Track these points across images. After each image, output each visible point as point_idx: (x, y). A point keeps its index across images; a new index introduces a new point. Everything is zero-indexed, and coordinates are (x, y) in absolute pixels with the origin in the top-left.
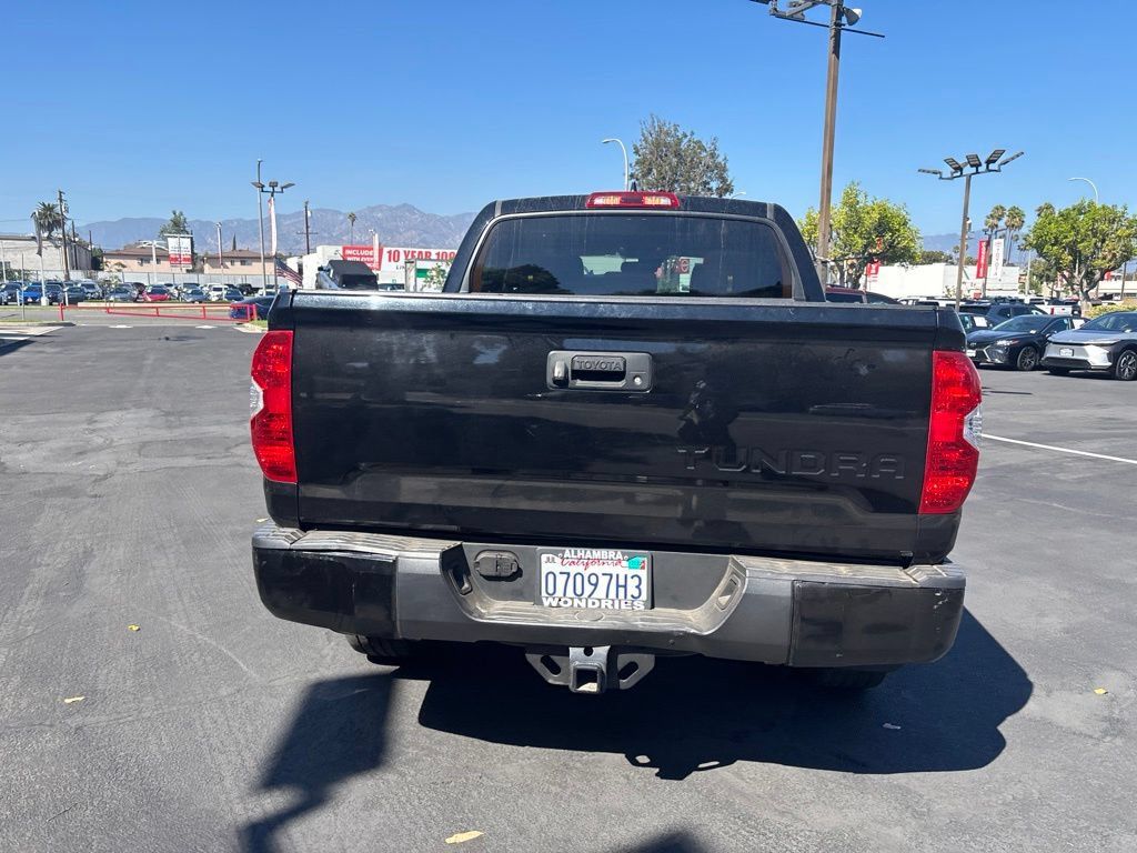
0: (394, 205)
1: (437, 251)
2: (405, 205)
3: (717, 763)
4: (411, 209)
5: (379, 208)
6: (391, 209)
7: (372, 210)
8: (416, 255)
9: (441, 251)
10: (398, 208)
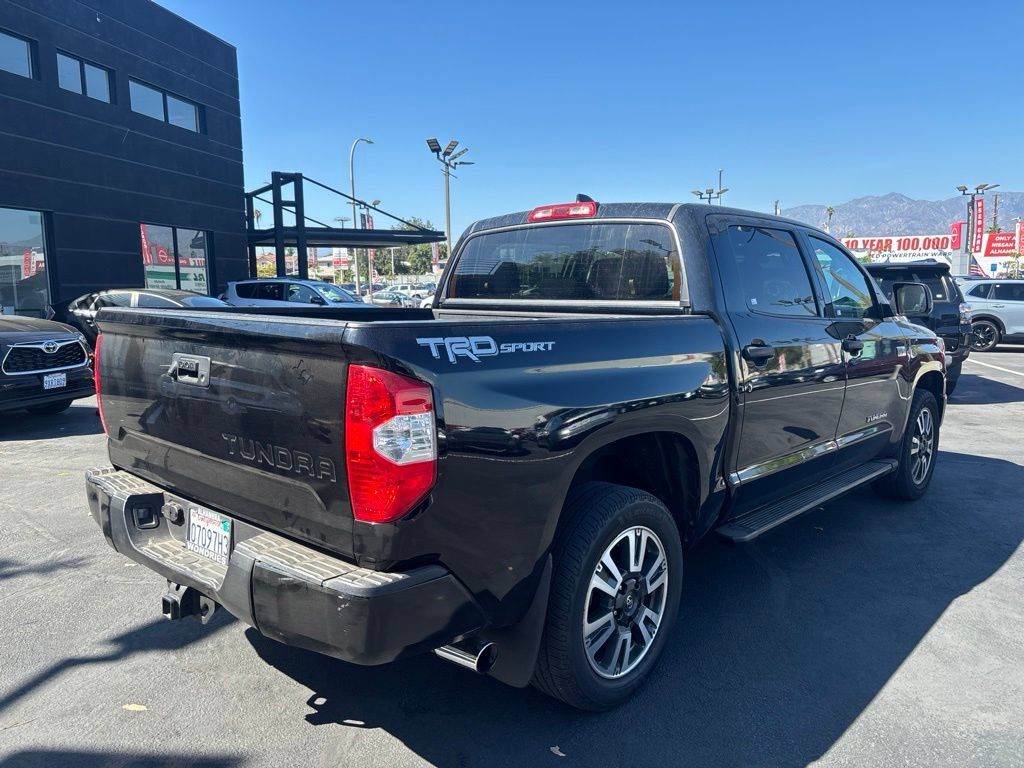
0: (881, 195)
1: (899, 238)
2: (893, 194)
3: (362, 723)
4: (899, 198)
5: (864, 200)
6: (878, 199)
7: (858, 201)
8: (875, 243)
9: (903, 238)
10: (884, 198)
